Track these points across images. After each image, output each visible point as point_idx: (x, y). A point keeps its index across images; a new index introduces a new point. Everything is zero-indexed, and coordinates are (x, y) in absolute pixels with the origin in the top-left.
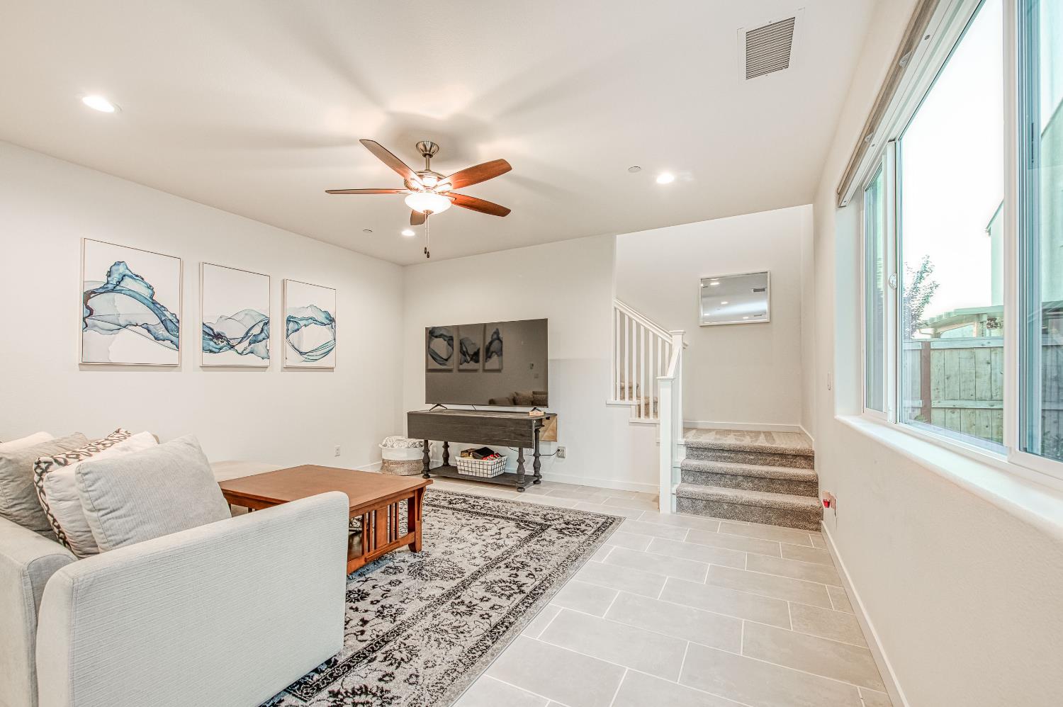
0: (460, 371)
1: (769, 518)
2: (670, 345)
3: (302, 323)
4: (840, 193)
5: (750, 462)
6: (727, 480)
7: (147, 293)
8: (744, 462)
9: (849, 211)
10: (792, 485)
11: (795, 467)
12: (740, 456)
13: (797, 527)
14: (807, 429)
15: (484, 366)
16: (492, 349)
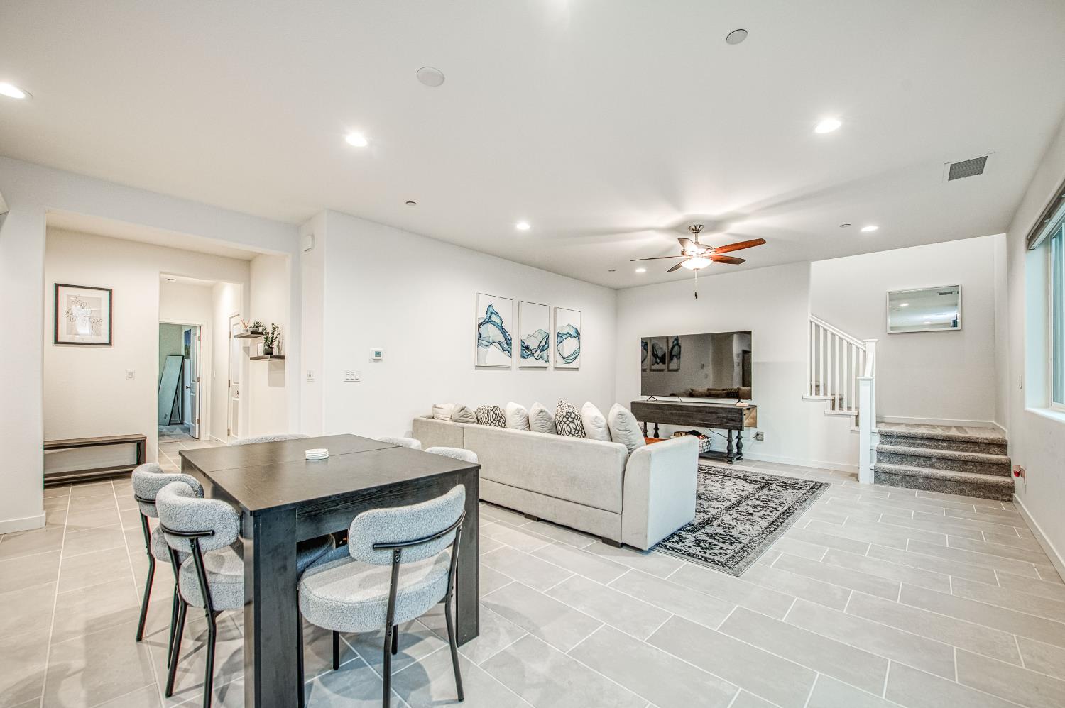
0: (652, 370)
1: (963, 490)
2: (864, 352)
3: (564, 337)
4: (1030, 239)
5: (943, 448)
6: (922, 461)
7: (499, 322)
8: (937, 447)
9: (1038, 253)
10: (983, 466)
11: (988, 453)
12: (933, 443)
13: (989, 498)
14: (1001, 424)
15: (668, 367)
16: (673, 353)
